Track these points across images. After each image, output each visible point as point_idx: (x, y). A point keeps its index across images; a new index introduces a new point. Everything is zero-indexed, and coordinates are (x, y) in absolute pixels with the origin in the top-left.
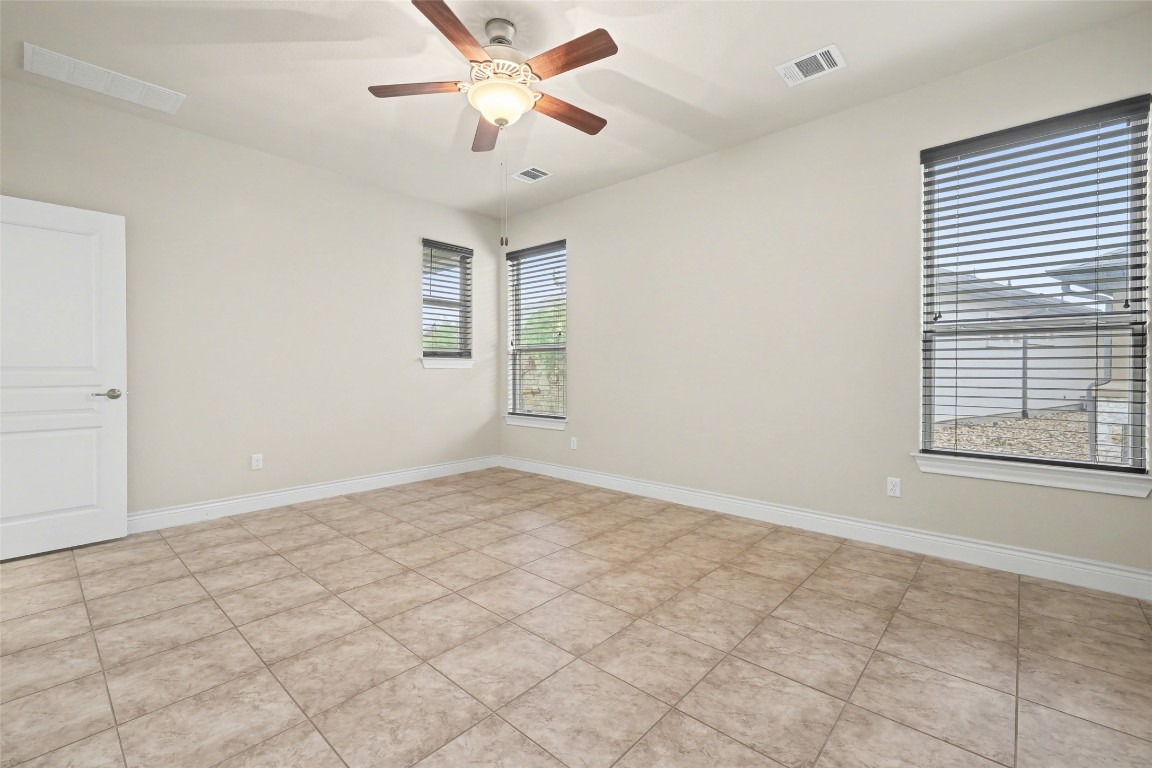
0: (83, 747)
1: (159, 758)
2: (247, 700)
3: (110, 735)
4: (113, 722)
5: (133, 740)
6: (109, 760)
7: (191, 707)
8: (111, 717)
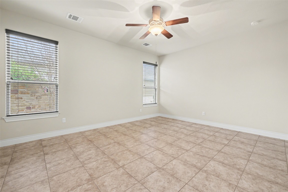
0: (246, 188)
1: (235, 174)
2: (213, 168)
3: (239, 185)
4: (237, 188)
5: (236, 180)
6: (243, 181)
7: (222, 176)
8: (236, 189)
